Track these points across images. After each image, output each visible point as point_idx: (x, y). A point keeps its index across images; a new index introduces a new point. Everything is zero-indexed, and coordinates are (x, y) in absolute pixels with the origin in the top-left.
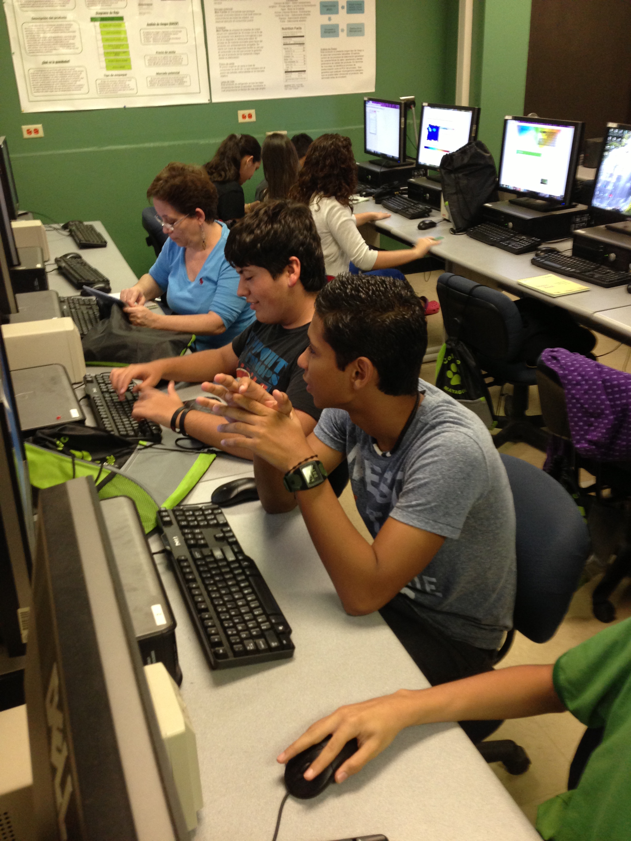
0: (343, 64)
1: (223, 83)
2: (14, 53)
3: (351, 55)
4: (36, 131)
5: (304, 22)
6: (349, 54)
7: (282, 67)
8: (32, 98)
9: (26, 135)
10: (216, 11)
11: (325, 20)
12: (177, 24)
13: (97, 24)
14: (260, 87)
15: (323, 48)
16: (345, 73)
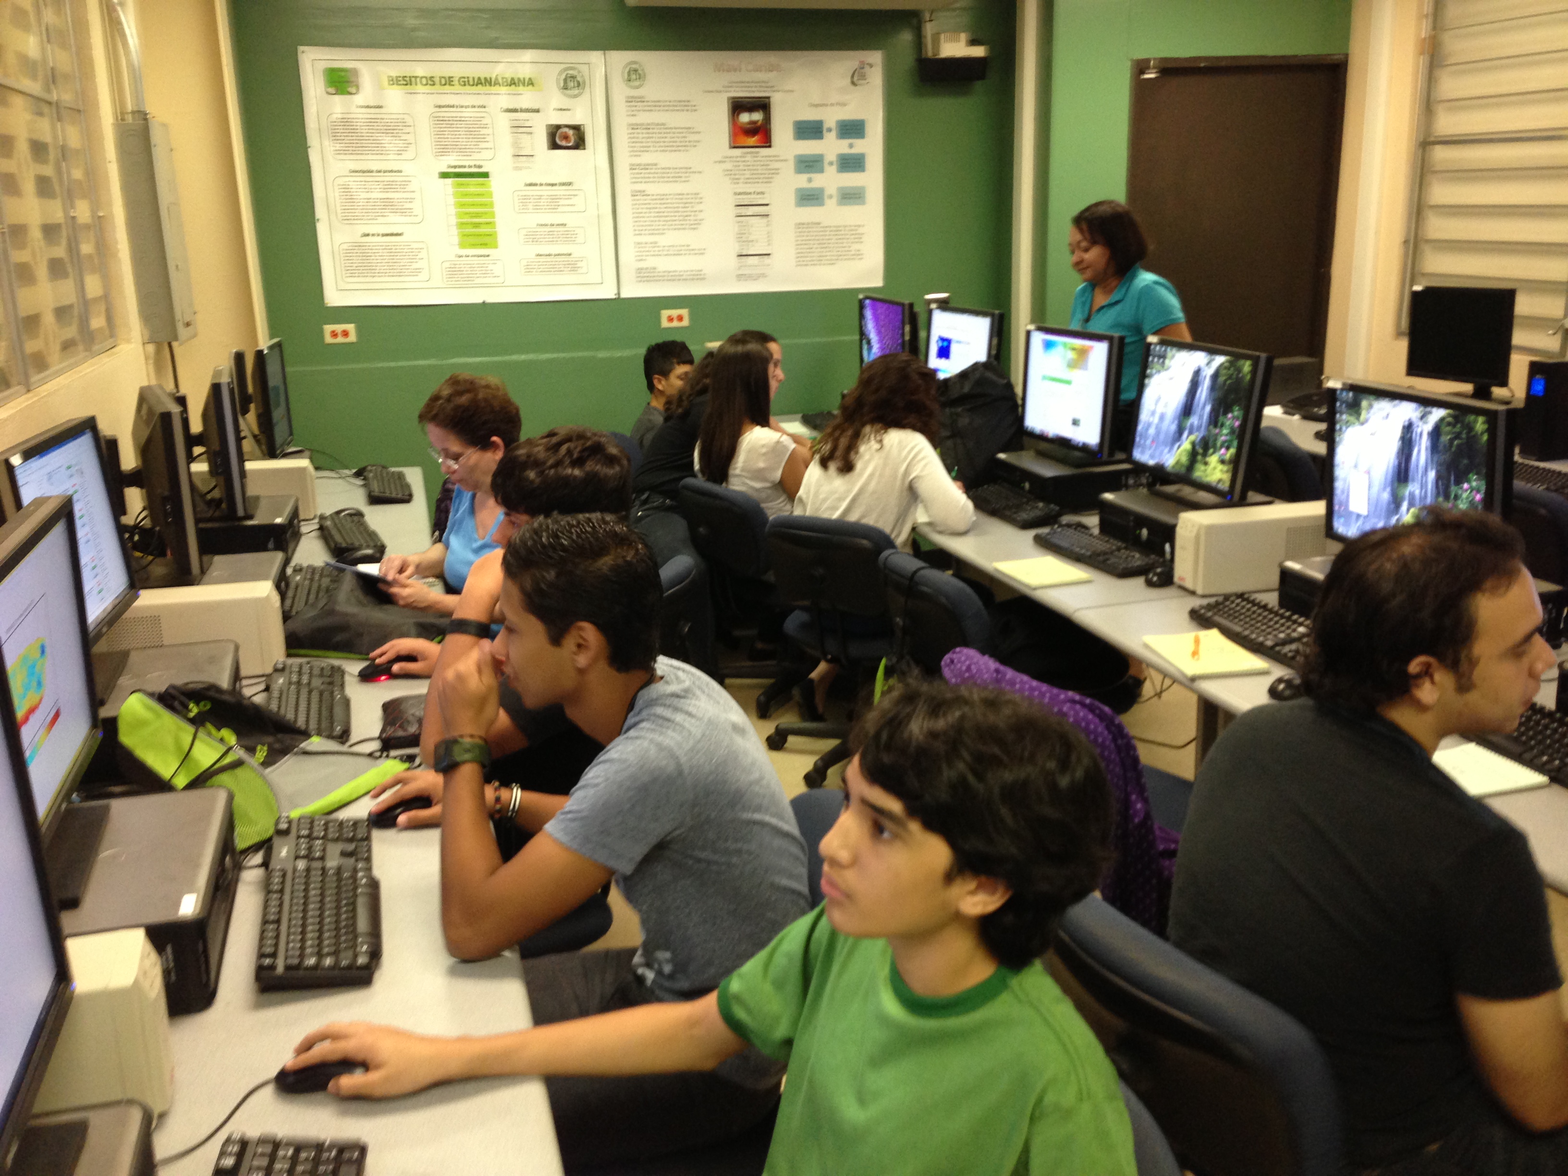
0: (830, 245)
1: (639, 270)
2: (318, 220)
3: (843, 232)
4: (345, 334)
5: (768, 185)
6: (841, 231)
7: (736, 249)
8: (343, 286)
9: (329, 339)
10: (633, 167)
11: (802, 181)
12: (570, 184)
13: (449, 181)
14: (698, 277)
15: (799, 221)
16: (834, 258)
